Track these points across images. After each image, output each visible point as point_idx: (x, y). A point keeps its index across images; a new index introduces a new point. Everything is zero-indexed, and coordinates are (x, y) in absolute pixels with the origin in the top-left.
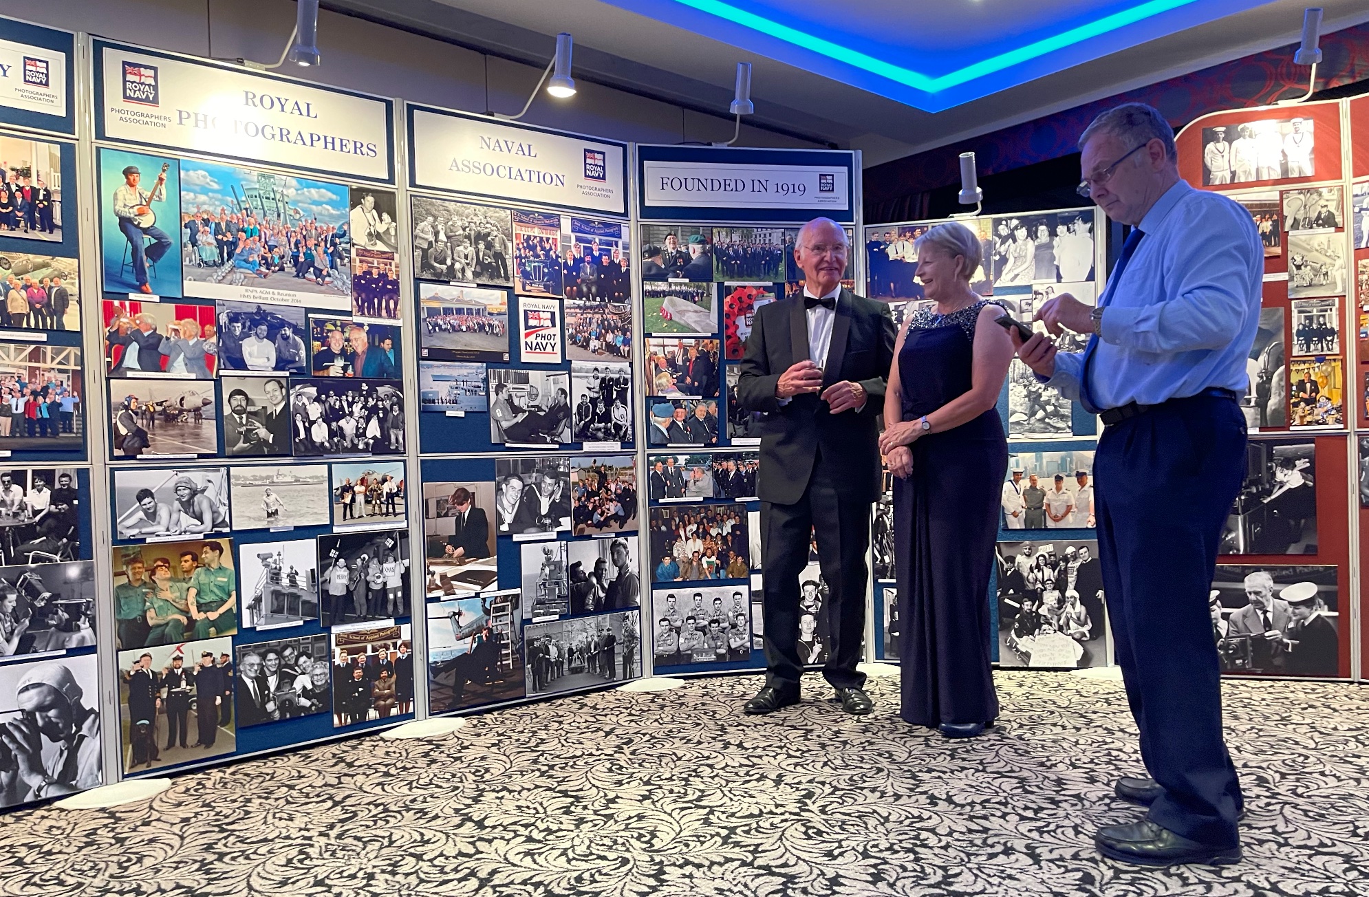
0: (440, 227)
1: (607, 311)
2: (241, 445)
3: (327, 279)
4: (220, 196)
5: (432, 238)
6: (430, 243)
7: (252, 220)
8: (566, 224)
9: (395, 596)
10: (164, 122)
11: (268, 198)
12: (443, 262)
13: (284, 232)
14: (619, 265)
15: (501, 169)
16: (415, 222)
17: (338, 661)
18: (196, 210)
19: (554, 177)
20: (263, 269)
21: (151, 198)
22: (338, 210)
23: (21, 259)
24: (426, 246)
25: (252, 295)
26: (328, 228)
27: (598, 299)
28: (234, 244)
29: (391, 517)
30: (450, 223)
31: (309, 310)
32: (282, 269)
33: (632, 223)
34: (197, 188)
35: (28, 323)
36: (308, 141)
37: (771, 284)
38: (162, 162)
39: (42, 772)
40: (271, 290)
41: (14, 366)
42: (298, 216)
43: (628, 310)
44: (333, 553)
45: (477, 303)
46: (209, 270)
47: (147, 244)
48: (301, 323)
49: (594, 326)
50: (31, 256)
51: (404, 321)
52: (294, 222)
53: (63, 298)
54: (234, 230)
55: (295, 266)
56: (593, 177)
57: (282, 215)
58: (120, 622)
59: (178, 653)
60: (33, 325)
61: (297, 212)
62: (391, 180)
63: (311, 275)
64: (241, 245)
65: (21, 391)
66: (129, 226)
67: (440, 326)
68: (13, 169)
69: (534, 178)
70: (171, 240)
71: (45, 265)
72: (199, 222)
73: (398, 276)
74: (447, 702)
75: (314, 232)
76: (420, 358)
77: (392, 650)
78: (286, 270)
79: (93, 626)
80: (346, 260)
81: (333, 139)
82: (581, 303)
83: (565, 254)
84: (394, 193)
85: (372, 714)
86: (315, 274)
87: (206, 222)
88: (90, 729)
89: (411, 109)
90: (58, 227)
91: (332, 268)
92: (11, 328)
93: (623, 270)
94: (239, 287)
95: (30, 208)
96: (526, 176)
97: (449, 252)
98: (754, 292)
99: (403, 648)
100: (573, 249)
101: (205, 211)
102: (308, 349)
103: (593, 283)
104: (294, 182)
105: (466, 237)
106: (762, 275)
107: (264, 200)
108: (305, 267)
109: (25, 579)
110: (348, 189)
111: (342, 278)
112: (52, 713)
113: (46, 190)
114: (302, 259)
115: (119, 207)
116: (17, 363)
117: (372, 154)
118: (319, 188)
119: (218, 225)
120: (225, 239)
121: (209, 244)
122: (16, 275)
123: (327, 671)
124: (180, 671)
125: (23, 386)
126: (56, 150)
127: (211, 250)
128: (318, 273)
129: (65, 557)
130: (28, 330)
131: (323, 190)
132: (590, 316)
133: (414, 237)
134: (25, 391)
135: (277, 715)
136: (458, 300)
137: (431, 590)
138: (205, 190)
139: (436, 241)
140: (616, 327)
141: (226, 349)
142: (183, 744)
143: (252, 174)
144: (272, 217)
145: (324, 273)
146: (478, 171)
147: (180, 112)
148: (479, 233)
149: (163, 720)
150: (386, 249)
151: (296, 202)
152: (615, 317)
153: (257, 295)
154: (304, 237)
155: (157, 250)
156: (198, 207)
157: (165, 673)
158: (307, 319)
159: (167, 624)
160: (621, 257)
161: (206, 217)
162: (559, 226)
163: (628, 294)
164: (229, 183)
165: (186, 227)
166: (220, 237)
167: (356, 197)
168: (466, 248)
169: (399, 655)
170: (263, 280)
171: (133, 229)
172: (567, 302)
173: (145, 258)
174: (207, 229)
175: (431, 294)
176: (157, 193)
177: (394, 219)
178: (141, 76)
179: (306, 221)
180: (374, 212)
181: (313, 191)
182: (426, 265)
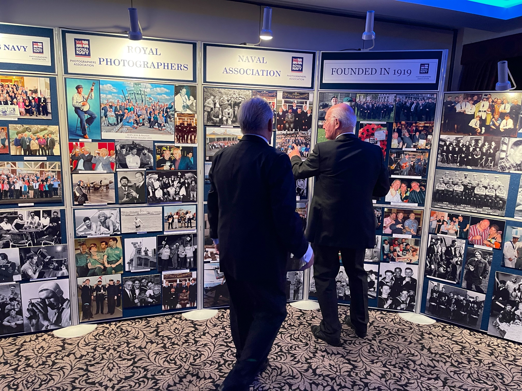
0: (217, 101)
1: (298, 136)
2: (125, 199)
3: (164, 128)
4: (117, 95)
5: (212, 106)
6: (212, 109)
7: (131, 104)
8: (280, 95)
9: (190, 260)
10: (93, 64)
11: (138, 94)
12: (218, 117)
13: (145, 108)
14: (307, 113)
15: (248, 71)
16: (205, 99)
17: (164, 285)
18: (106, 102)
19: (275, 72)
20: (135, 125)
21: (88, 98)
22: (169, 96)
23: (35, 127)
24: (210, 110)
25: (130, 136)
26: (164, 105)
27: (294, 130)
28: (123, 115)
29: (190, 228)
30: (222, 99)
31: (155, 142)
32: (143, 125)
33: (315, 92)
34: (107, 92)
35: (39, 153)
36: (156, 66)
37: (385, 123)
38: (92, 81)
39: (49, 320)
40: (138, 134)
41: (34, 171)
42: (151, 101)
43: (309, 134)
44: (164, 243)
45: (233, 135)
46: (112, 127)
47: (86, 118)
48: (152, 148)
49: (291, 143)
50: (39, 126)
51: (199, 145)
52: (149, 103)
53: (53, 142)
54: (123, 109)
55: (149, 123)
56: (296, 70)
57: (144, 101)
58: (77, 267)
59: (100, 279)
60: (41, 154)
61: (150, 99)
62: (195, 80)
63: (156, 127)
64: (126, 115)
65: (37, 180)
66: (79, 110)
67: (215, 146)
68: (30, 90)
69: (265, 73)
70: (96, 116)
71: (45, 129)
72: (108, 107)
73: (196, 124)
74: (211, 303)
75: (158, 107)
76: (205, 160)
77: (188, 281)
78: (145, 125)
79: (67, 268)
80: (172, 119)
81: (168, 64)
82: (285, 132)
83: (279, 109)
84: (196, 87)
85: (179, 306)
86: (158, 126)
87: (111, 107)
88: (66, 306)
89: (205, 45)
90: (50, 113)
91: (166, 123)
92: (32, 155)
93: (308, 115)
94: (125, 133)
95: (38, 106)
96: (261, 73)
97: (221, 112)
98: (376, 127)
99: (193, 281)
100: (283, 107)
101: (111, 102)
102: (155, 158)
103: (291, 123)
104: (149, 86)
105: (229, 105)
106: (381, 118)
107: (136, 95)
108: (154, 123)
109: (41, 251)
110: (174, 86)
111: (170, 127)
112: (52, 300)
113: (44, 98)
114: (152, 120)
115: (75, 103)
116: (35, 169)
117: (186, 69)
118: (161, 87)
119: (116, 107)
120: (119, 113)
121: (112, 116)
122: (34, 134)
123: (160, 289)
124: (101, 286)
125: (38, 178)
126: (48, 80)
127: (113, 119)
128: (160, 125)
129: (56, 243)
130: (39, 156)
131: (163, 88)
132: (289, 138)
133: (204, 106)
134: (39, 180)
135: (139, 304)
136: (224, 134)
137: (206, 258)
138: (110, 93)
139: (215, 108)
140: (302, 143)
141: (119, 160)
142: (102, 313)
143: (130, 84)
144: (139, 102)
145: (162, 125)
146: (236, 73)
147: (100, 59)
148: (236, 102)
149: (94, 304)
150: (191, 113)
151: (150, 95)
152: (302, 138)
153: (132, 137)
154: (154, 110)
155: (90, 120)
156: (107, 101)
157: (95, 286)
158: (154, 146)
159: (96, 268)
160: (308, 109)
161: (111, 104)
162: (276, 96)
163: (310, 126)
164: (121, 88)
165: (102, 110)
166: (117, 113)
167: (177, 90)
168: (229, 110)
169: (191, 284)
170: (135, 130)
171: (80, 112)
172: (277, 132)
173: (85, 124)
174: (111, 109)
175: (212, 132)
176: (90, 96)
177: (195, 98)
178: (82, 44)
179: (155, 102)
180: (186, 96)
181: (158, 89)
182: (209, 119)
